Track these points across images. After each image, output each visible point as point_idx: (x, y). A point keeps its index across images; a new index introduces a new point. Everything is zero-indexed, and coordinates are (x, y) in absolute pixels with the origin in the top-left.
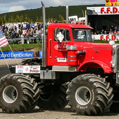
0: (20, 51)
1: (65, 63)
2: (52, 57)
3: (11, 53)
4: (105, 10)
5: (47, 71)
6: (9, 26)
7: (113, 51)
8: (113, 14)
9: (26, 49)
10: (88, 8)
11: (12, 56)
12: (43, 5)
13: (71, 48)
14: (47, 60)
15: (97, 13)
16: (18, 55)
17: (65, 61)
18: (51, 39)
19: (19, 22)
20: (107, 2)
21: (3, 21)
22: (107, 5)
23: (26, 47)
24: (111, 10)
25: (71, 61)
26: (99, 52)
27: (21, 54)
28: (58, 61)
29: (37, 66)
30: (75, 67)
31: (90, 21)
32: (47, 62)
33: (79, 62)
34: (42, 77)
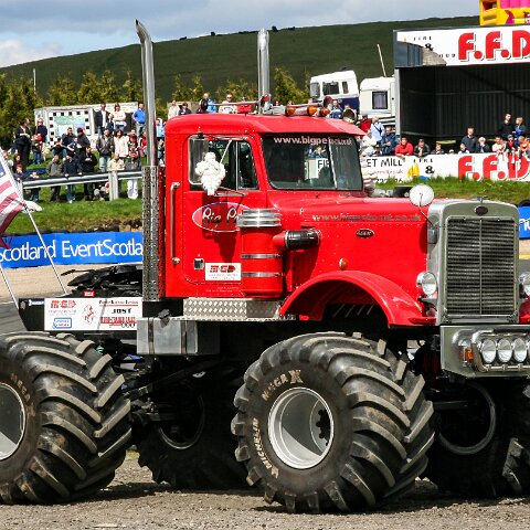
0: (101, 230)
1: (235, 283)
2: (182, 260)
3: (63, 242)
4: (480, 44)
5: (165, 322)
6: (52, 122)
7: (431, 232)
8: (513, 60)
9: (130, 223)
10: (402, 36)
11: (68, 252)
12: (141, 35)
13: (258, 220)
14: (164, 274)
15: (444, 57)
16: (92, 249)
17: (237, 275)
18: (177, 184)
19: (96, 99)
20: (488, 6)
21: (23, 97)
22: (486, 19)
23: (127, 214)
24: (506, 41)
25: (259, 275)
26: (372, 234)
27: (107, 243)
28: (209, 276)
29: (129, 299)
30: (276, 299)
31: (413, 92)
32: (162, 282)
33: (294, 277)
34: (142, 347)
